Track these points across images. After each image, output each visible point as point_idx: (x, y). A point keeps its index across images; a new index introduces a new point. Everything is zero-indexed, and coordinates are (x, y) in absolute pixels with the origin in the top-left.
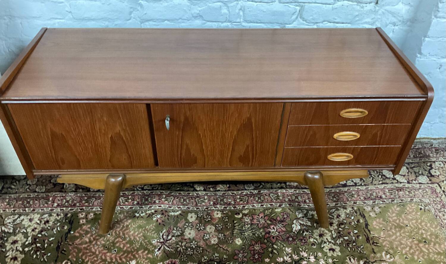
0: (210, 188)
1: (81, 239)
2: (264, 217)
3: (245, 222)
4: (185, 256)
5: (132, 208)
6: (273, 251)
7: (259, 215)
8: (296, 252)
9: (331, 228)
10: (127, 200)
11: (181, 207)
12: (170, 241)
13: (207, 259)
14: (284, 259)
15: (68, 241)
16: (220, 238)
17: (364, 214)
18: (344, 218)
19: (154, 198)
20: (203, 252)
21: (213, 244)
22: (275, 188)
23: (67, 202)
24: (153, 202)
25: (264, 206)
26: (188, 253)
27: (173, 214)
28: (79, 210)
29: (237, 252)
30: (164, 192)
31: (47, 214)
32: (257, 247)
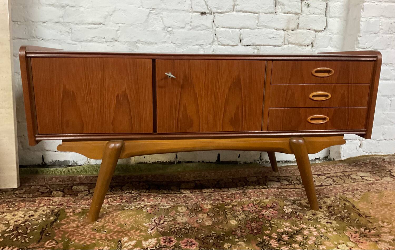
0: (196, 192)
1: (68, 225)
2: (254, 206)
3: (236, 210)
4: (180, 234)
5: (121, 204)
6: (271, 225)
7: (248, 205)
8: (294, 225)
9: (322, 210)
10: (116, 200)
11: (170, 203)
12: (163, 225)
13: (204, 235)
14: (284, 229)
15: (54, 227)
16: (214, 221)
17: (348, 201)
18: (331, 203)
19: (143, 198)
20: (198, 231)
21: (208, 226)
22: (259, 189)
23: (55, 202)
24: (142, 200)
25: (252, 199)
26: (183, 232)
27: (162, 207)
28: (66, 207)
29: (234, 229)
30: (152, 194)
31: (32, 210)
32: (254, 225)
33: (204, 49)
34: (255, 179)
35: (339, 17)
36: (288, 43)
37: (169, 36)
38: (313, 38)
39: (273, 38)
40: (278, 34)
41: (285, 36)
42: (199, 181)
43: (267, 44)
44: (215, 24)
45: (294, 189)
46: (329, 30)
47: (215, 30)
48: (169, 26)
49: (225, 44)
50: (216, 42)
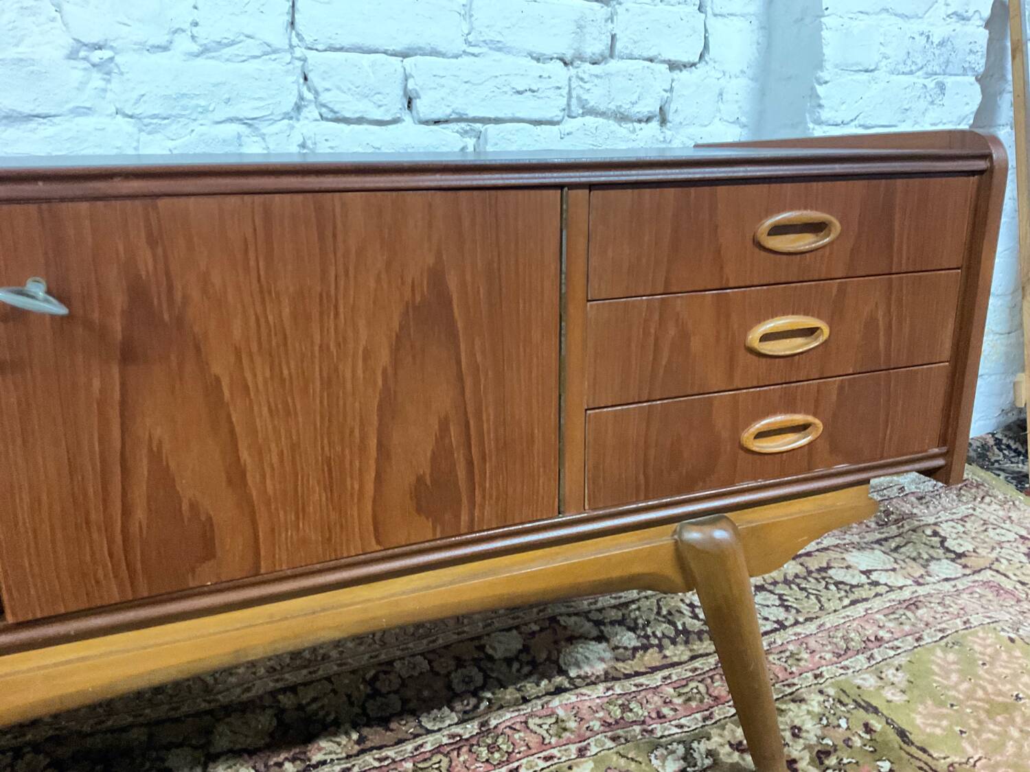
17: (869, 704)
22: (538, 697)
33: (263, 136)
34: (513, 643)
35: (743, 16)
36: (581, 111)
37: (101, 84)
38: (664, 93)
39: (529, 93)
40: (545, 75)
41: (570, 86)
43: (510, 115)
44: (298, 35)
46: (715, 62)
47: (304, 60)
48: (94, 41)
49: (348, 115)
50: (312, 107)
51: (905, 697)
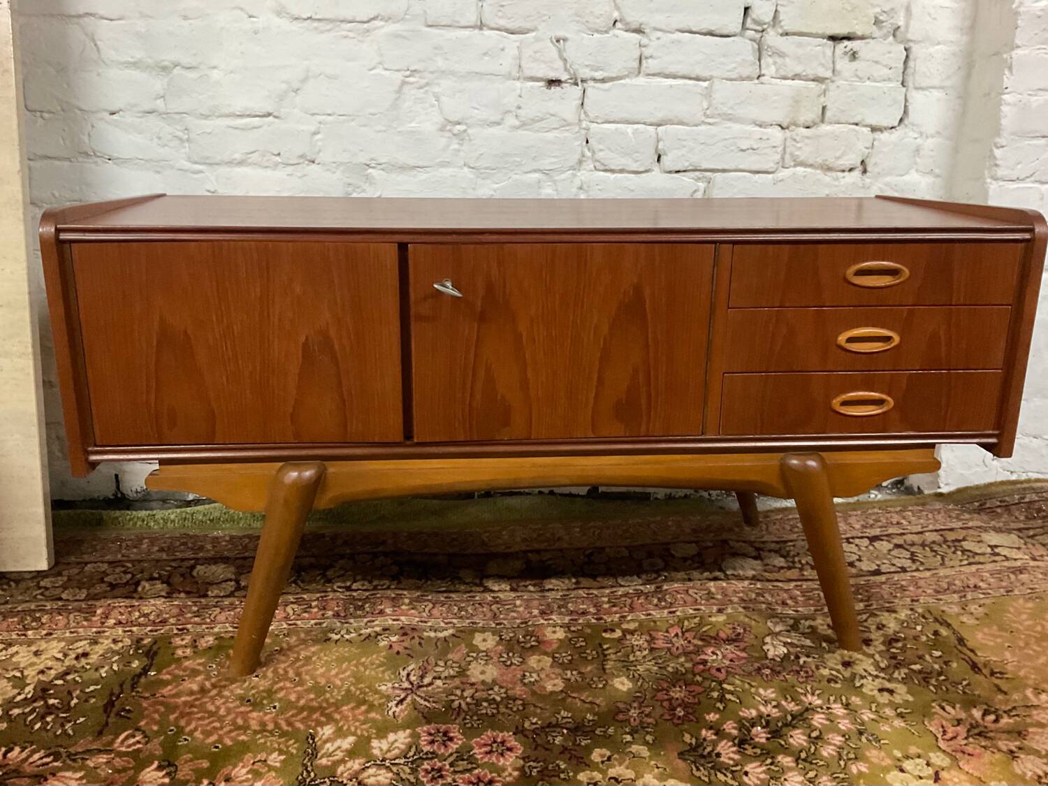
0: (526, 586)
1: (176, 687)
2: (683, 633)
3: (632, 647)
4: (475, 718)
5: (320, 624)
6: (724, 696)
7: (667, 632)
8: (788, 696)
9: (871, 650)
10: (308, 610)
11: (455, 621)
12: (430, 688)
13: (539, 722)
14: (758, 710)
15: (140, 690)
16: (569, 680)
17: (946, 622)
18: (897, 629)
19: (381, 604)
20: (524, 709)
21: (552, 693)
23: (146, 615)
24: (377, 612)
25: (678, 613)
26: (484, 711)
27: (432, 634)
28: (175, 632)
29: (621, 706)
30: (405, 592)
31: (86, 639)
32: (677, 693)
33: (555, 182)
35: (942, 88)
36: (792, 164)
37: (456, 146)
38: (865, 150)
39: (751, 151)
40: (765, 137)
41: (785, 144)
42: (538, 552)
43: (733, 167)
44: (585, 113)
45: (799, 583)
46: (913, 125)
47: (588, 129)
48: (456, 119)
49: (613, 168)
50: (590, 161)
51: (977, 622)
